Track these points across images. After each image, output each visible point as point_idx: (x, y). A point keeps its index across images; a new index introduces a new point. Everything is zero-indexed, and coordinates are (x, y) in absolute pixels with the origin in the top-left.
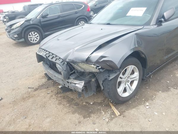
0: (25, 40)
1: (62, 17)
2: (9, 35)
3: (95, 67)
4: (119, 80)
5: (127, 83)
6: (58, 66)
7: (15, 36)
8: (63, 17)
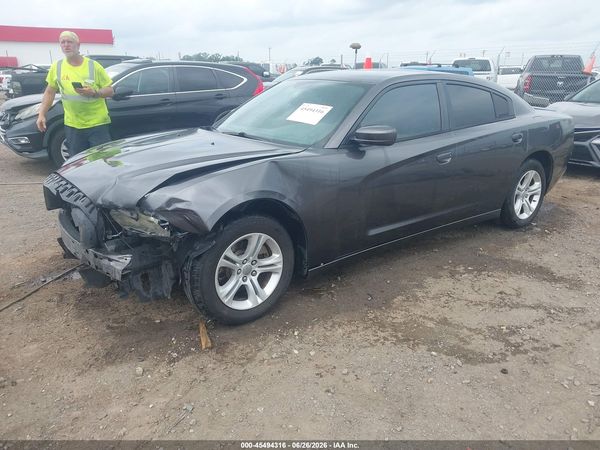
0: (50, 154)
1: (173, 104)
2: (5, 136)
3: (156, 221)
4: (222, 262)
5: (250, 277)
6: (76, 213)
7: (23, 142)
8: (177, 103)
